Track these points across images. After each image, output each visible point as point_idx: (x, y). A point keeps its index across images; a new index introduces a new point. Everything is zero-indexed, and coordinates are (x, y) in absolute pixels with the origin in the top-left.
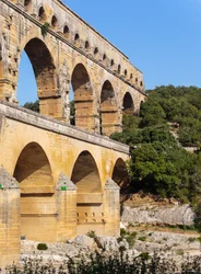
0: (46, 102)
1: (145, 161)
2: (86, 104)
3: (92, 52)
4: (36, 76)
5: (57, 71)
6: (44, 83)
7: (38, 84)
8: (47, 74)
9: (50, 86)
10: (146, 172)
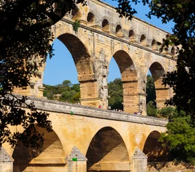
0: (85, 85)
1: (175, 133)
2: (131, 84)
3: (137, 39)
4: (76, 63)
5: (92, 59)
6: (83, 69)
7: (78, 70)
8: (84, 62)
9: (87, 72)
10: (176, 143)
